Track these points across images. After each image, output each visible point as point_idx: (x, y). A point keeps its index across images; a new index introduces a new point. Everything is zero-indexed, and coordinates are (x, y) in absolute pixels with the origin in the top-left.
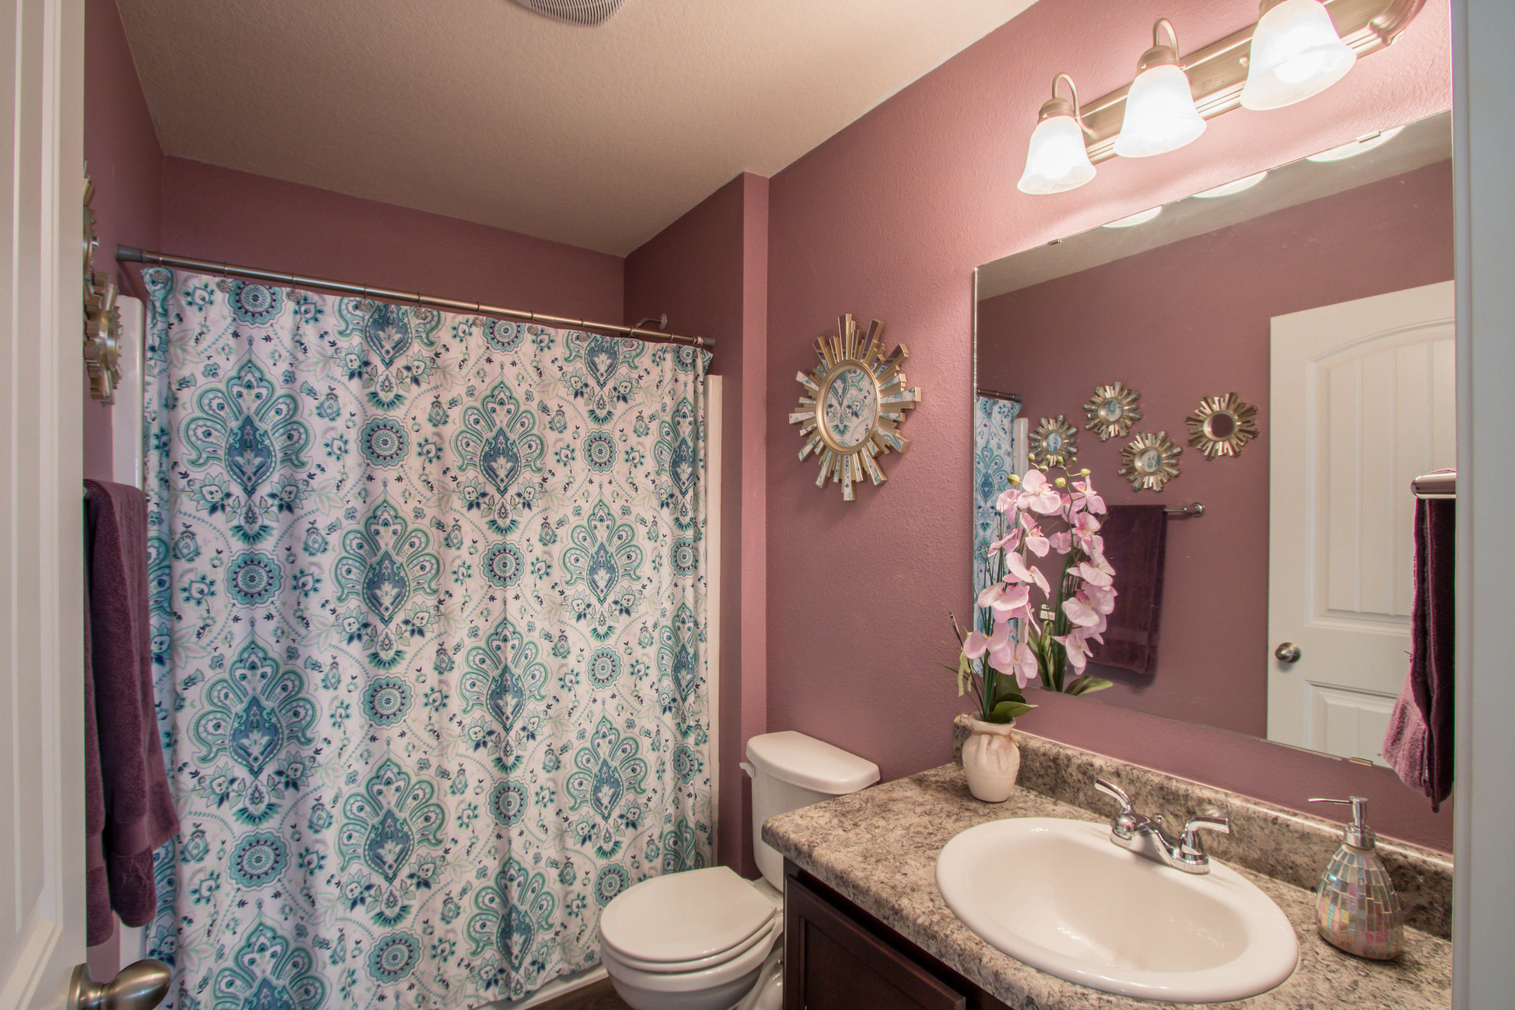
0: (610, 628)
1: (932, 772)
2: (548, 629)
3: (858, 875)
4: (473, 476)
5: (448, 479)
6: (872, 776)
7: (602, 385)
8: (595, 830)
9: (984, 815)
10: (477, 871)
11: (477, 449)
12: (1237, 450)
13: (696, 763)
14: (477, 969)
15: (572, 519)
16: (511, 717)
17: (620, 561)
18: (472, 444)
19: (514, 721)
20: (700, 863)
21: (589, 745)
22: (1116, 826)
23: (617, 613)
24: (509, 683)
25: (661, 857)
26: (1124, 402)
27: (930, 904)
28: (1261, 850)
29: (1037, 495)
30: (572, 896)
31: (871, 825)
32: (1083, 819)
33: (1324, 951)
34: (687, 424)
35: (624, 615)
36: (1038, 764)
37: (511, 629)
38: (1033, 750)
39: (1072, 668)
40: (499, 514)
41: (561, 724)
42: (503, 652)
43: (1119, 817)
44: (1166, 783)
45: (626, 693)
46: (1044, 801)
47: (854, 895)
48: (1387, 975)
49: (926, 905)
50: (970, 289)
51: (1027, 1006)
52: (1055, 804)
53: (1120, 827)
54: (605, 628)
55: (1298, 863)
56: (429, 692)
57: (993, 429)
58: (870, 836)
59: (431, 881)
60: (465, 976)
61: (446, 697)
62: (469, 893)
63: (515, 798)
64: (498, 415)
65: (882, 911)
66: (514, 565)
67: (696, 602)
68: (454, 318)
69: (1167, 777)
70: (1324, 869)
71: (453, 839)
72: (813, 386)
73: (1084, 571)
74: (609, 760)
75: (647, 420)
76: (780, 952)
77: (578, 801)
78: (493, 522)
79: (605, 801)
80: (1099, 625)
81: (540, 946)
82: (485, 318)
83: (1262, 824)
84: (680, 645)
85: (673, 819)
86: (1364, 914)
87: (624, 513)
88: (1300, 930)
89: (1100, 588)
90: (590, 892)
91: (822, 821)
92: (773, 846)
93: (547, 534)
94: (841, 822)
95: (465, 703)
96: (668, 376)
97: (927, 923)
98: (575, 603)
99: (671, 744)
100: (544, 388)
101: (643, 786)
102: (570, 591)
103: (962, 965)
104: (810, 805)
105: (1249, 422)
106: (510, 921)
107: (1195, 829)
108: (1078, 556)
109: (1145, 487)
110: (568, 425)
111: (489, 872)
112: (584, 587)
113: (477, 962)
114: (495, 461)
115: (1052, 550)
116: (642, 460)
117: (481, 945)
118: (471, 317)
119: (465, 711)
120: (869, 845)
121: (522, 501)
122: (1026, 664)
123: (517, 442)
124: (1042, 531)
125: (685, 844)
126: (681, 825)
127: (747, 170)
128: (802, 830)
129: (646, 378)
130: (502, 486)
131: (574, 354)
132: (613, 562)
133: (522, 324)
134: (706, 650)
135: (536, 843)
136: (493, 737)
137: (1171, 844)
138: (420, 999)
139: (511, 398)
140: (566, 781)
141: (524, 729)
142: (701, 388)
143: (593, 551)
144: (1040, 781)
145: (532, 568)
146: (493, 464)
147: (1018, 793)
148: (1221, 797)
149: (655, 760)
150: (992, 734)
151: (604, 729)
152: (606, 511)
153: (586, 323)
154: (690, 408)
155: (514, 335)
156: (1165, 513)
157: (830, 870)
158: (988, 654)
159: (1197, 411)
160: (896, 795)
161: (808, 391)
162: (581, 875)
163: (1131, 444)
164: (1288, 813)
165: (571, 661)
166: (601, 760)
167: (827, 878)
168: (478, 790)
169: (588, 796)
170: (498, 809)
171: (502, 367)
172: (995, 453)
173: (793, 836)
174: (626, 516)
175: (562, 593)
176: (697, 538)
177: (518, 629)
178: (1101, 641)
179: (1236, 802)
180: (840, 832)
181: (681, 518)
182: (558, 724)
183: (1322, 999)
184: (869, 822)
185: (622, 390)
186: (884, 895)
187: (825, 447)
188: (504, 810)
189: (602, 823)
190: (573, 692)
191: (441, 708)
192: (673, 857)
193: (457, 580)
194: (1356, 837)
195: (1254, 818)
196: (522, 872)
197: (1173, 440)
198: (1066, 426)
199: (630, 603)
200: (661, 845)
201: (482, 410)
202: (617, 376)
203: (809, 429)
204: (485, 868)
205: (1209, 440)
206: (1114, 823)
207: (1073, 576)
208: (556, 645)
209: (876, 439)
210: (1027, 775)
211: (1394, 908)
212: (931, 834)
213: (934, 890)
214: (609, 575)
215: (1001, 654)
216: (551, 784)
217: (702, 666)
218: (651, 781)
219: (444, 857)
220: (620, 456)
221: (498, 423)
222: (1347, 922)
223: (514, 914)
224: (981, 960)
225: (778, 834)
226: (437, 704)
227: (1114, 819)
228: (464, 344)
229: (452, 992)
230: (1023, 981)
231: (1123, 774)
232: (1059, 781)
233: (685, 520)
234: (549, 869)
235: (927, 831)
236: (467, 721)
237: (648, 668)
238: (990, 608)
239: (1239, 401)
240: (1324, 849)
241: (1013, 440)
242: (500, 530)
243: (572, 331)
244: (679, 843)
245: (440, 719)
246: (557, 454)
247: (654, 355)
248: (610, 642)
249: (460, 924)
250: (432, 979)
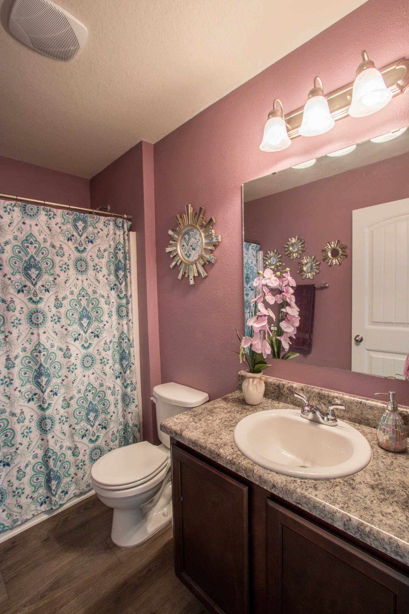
0: (90, 344)
1: (230, 395)
2: (61, 346)
3: (202, 441)
4: (19, 277)
5: (6, 279)
6: (206, 399)
7: (81, 236)
8: (88, 432)
9: (252, 411)
10: (33, 456)
11: (20, 265)
12: (340, 262)
13: (131, 399)
14: (36, 498)
15: (69, 296)
16: (45, 386)
17: (93, 314)
18: (17, 262)
19: (46, 388)
20: (135, 441)
21: (83, 396)
22: (303, 411)
23: (93, 337)
24: (43, 371)
25: (118, 440)
26: (299, 244)
27: (232, 450)
28: (356, 414)
29: (269, 279)
30: (79, 461)
31: (206, 419)
32: (290, 408)
33: (380, 451)
34: (121, 253)
35: (96, 338)
36: (272, 388)
37: (43, 347)
38: (270, 383)
39: (284, 349)
40: (33, 295)
41: (69, 387)
42: (39, 358)
43: (304, 407)
44: (320, 391)
45: (99, 372)
46: (275, 403)
47: (200, 450)
48: (402, 457)
49: (230, 451)
50: (240, 193)
51: (273, 488)
52: (279, 403)
53: (305, 411)
54: (88, 344)
55: (369, 418)
56: (3, 378)
57: (249, 255)
58: (206, 424)
59: (10, 463)
60: (30, 502)
61: (12, 380)
62: (30, 466)
63: (49, 422)
64: (30, 249)
65: (212, 455)
66: (42, 318)
67: (128, 330)
68: (4, 202)
69: (321, 389)
70: (379, 420)
71: (20, 443)
72: (176, 236)
73: (288, 310)
74: (92, 401)
75: (102, 252)
76: (170, 473)
77: (79, 420)
78: (31, 299)
79: (92, 419)
80: (293, 331)
81: (65, 484)
82: (20, 203)
83: (356, 404)
84: (122, 349)
85: (123, 423)
86: (395, 436)
87: (94, 293)
88: (371, 444)
89: (294, 316)
90: (87, 458)
91: (186, 420)
92: (165, 432)
93: (58, 303)
94: (194, 419)
95: (22, 382)
96: (111, 232)
97: (231, 459)
98: (73, 334)
99: (120, 392)
100: (52, 237)
101: (108, 411)
102: (70, 329)
103: (246, 474)
104: (180, 413)
105: (344, 251)
106: (50, 476)
107: (332, 409)
108: (285, 304)
109: (307, 277)
110: (65, 254)
111: (39, 456)
112: (77, 327)
113: (35, 495)
114: (30, 270)
115: (276, 302)
116: (101, 269)
117: (37, 487)
118: (13, 202)
119: (22, 386)
120: (206, 428)
121: (44, 288)
122: (266, 348)
123: (40, 262)
124: (272, 294)
125: (128, 433)
126: (126, 425)
127: (143, 140)
128: (177, 425)
129: (101, 233)
130: (34, 282)
131: (66, 221)
132: (90, 315)
133: (40, 206)
134: (134, 351)
135: (60, 440)
136: (37, 396)
137: (323, 415)
138: (8, 515)
139: (36, 241)
140: (73, 412)
141: (51, 391)
142: (126, 238)
143: (80, 310)
144: (273, 395)
145: (51, 319)
146: (29, 272)
147: (264, 401)
148: (341, 395)
149: (113, 399)
150: (254, 378)
151: (90, 388)
152: (86, 292)
153: (71, 207)
154: (122, 246)
155: (36, 212)
156: (315, 287)
157: (190, 440)
158: (251, 345)
159: (326, 247)
160: (216, 406)
161: (173, 238)
162: (82, 452)
163: (302, 261)
164: (365, 399)
165: (73, 359)
166: (89, 402)
167: (189, 444)
168: (31, 420)
169: (84, 417)
170: (41, 427)
171: (31, 226)
172: (250, 265)
173: (173, 427)
174: (95, 295)
175: (66, 329)
176: (128, 303)
177: (46, 347)
178: (294, 337)
179: (347, 397)
180: (194, 423)
181: (120, 295)
182: (67, 387)
183: (381, 470)
184: (205, 418)
185: (90, 238)
186: (213, 449)
187: (181, 262)
188: (44, 428)
189: (91, 428)
190: (74, 373)
191: (10, 385)
192: (123, 439)
193: (14, 326)
194: (391, 407)
195: (353, 403)
196: (54, 454)
197: (317, 259)
198: (277, 254)
199: (99, 332)
200: (118, 435)
201: (22, 247)
202: (87, 231)
203: (175, 254)
204: (37, 454)
205: (330, 259)
206: (303, 409)
207: (283, 312)
208: (65, 353)
209: (203, 258)
210: (268, 393)
211: (404, 432)
212: (231, 420)
213: (233, 444)
214: (88, 321)
215: (257, 345)
216: (66, 414)
217: (132, 358)
218: (112, 408)
219: (16, 452)
220: (91, 268)
221: (30, 252)
222: (388, 439)
223: (52, 472)
224: (253, 471)
225: (167, 427)
226: (7, 383)
227: (303, 408)
228: (10, 215)
229: (24, 510)
230: (271, 478)
231: (304, 389)
232: (280, 394)
233: (122, 295)
234: (67, 451)
235: (229, 419)
236: (23, 389)
237: (108, 360)
238: (252, 326)
239: (341, 243)
240: (378, 412)
241: (257, 260)
242: (34, 302)
243: (65, 211)
244: (126, 433)
245: (9, 390)
246: (60, 267)
247: (104, 222)
248: (90, 350)
249: (26, 480)
250: (14, 506)
